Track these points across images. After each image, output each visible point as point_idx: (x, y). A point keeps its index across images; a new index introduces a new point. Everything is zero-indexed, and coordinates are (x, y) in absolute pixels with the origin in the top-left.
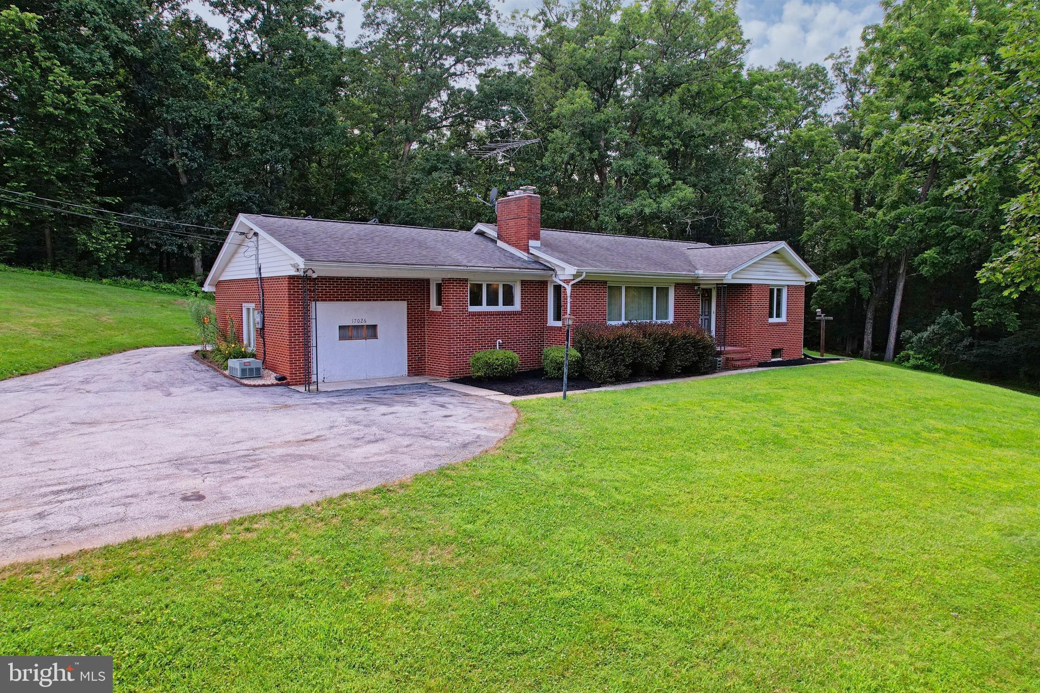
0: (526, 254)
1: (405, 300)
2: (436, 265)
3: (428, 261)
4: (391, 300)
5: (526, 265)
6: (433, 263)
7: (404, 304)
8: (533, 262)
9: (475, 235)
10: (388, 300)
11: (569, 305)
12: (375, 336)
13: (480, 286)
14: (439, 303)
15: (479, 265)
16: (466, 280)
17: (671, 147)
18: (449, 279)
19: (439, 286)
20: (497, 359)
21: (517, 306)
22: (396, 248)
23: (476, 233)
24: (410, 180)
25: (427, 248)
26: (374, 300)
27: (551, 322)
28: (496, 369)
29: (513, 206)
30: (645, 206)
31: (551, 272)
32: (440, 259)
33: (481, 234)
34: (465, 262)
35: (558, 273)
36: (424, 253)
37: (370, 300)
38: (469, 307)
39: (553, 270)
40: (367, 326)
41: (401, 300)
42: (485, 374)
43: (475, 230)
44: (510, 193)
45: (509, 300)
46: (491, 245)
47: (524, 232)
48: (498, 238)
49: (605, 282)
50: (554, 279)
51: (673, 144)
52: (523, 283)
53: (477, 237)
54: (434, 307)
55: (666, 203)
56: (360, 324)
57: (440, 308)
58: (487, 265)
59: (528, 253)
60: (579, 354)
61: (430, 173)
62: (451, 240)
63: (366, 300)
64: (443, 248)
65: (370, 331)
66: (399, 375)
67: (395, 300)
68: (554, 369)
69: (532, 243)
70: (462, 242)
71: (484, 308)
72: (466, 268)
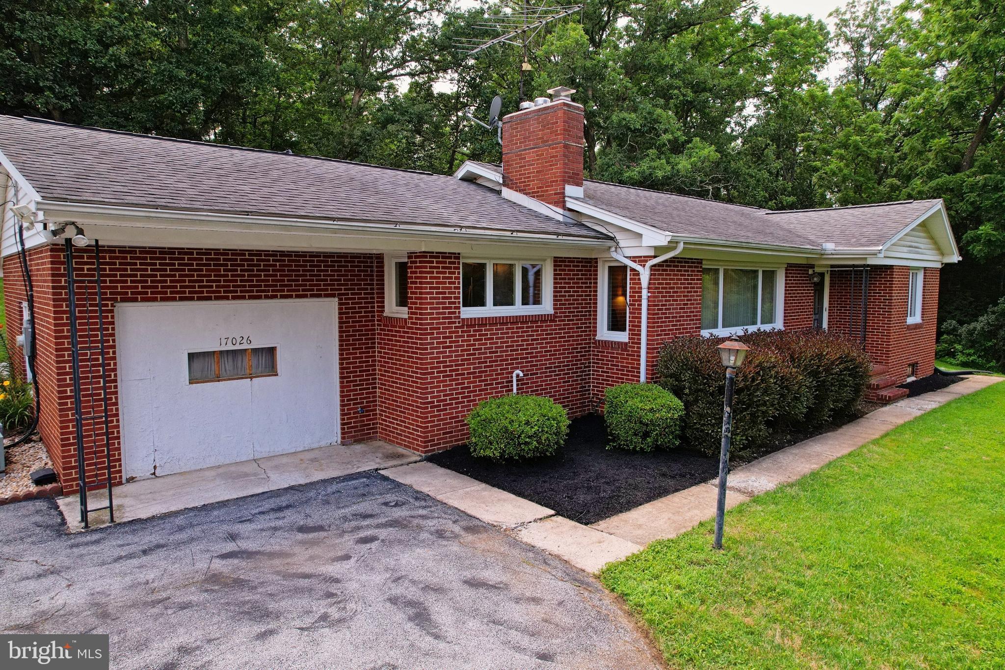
0: (561, 211)
1: (333, 296)
2: (396, 223)
3: (379, 215)
4: (305, 296)
5: (562, 229)
6: (390, 218)
7: (331, 306)
8: (574, 225)
9: (460, 182)
10: (298, 296)
11: (644, 303)
12: (272, 370)
13: (482, 267)
14: (403, 301)
15: (484, 225)
16: (457, 256)
17: (681, 98)
18: (424, 254)
19: (402, 268)
20: (527, 423)
21: (547, 306)
22: (313, 189)
23: (463, 179)
24: (359, 133)
25: (377, 193)
26: (267, 297)
27: (604, 333)
28: (526, 443)
29: (534, 126)
30: (654, 168)
31: (610, 243)
32: (405, 212)
33: (470, 179)
34: (454, 220)
35: (622, 244)
36: (371, 200)
37: (259, 297)
38: (463, 309)
39: (612, 239)
40: (255, 351)
41: (327, 296)
42: (502, 456)
43: (460, 173)
44: (525, 104)
45: (532, 296)
46: (492, 197)
47: (557, 170)
48: (505, 184)
49: (700, 261)
50: (614, 255)
51: (684, 95)
52: (558, 262)
53: (465, 184)
54: (392, 308)
55: (683, 163)
56: (238, 347)
57: (403, 313)
58: (499, 227)
59: (565, 208)
60: (678, 403)
61: (384, 127)
62: (422, 185)
63: (251, 298)
64: (409, 195)
65: (263, 360)
66: (323, 443)
67: (312, 296)
68: (635, 435)
69: (571, 190)
70: (442, 189)
71: (489, 310)
72: (458, 230)
